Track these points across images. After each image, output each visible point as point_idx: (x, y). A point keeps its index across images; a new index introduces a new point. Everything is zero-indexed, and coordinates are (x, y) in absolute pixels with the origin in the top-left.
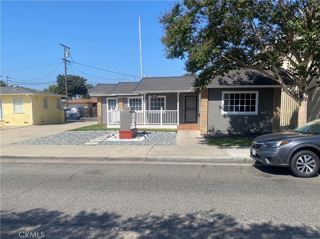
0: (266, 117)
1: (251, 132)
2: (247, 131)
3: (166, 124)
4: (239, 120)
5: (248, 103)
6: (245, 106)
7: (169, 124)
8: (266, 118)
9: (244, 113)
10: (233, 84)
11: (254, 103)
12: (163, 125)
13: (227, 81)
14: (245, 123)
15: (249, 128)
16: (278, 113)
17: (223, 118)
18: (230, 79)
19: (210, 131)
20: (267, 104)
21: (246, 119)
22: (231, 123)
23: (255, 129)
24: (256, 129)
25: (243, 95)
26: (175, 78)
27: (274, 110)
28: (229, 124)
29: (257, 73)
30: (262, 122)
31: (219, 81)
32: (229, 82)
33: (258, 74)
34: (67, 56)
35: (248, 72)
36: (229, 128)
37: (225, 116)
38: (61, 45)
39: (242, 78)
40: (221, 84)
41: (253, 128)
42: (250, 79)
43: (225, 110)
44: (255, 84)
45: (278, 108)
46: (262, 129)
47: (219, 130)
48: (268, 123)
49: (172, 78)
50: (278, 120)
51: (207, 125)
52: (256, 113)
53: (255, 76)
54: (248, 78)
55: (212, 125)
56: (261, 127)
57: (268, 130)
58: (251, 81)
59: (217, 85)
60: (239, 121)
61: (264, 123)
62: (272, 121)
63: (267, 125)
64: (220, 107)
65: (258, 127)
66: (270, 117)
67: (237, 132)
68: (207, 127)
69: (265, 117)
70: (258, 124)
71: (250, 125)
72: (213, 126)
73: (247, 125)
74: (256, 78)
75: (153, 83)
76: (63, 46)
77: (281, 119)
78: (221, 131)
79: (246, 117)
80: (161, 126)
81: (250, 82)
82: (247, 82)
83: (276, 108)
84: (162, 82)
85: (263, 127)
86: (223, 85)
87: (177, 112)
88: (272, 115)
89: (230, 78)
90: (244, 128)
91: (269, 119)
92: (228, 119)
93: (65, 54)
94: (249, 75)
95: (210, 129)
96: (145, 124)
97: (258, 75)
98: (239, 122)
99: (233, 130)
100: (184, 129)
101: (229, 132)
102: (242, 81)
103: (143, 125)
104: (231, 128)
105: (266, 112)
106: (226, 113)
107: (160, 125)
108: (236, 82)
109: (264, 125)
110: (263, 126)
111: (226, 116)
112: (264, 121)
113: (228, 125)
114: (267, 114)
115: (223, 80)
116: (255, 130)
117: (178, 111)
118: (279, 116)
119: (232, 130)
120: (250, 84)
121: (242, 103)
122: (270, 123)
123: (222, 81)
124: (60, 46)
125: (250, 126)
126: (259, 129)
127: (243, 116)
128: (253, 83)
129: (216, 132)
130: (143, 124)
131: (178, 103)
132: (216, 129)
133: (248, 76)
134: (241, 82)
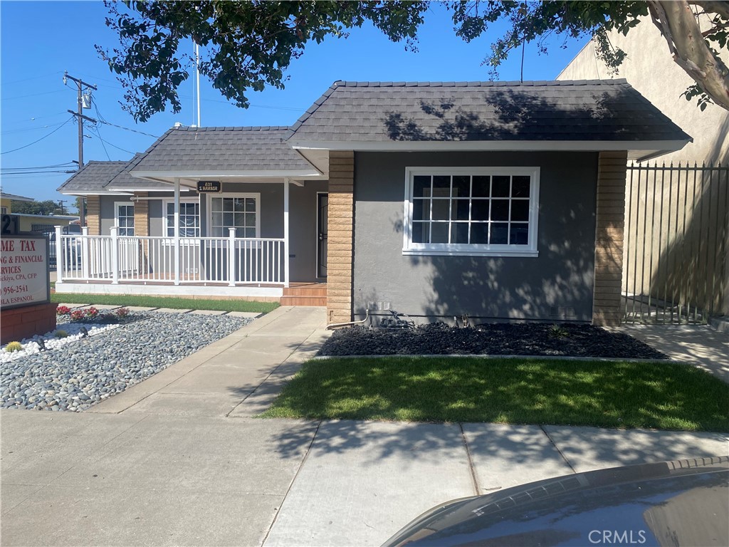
0: (569, 263)
1: (512, 322)
2: (496, 315)
3: (245, 282)
4: (465, 274)
5: (500, 211)
6: (490, 221)
7: (256, 282)
8: (569, 269)
9: (488, 249)
10: (438, 137)
11: (521, 210)
12: (237, 285)
13: (418, 123)
14: (490, 285)
15: (504, 303)
16: (613, 249)
17: (408, 266)
18: (432, 116)
19: (362, 314)
20: (572, 214)
21: (491, 271)
22: (438, 284)
23: (526, 307)
24: (532, 308)
25: (481, 182)
26: (275, 132)
27: (599, 240)
28: (430, 289)
29: (534, 98)
30: (553, 283)
31: (387, 123)
32: (426, 130)
33: (538, 102)
34: (84, 105)
35: (500, 94)
36: (430, 302)
37: (415, 260)
38: (67, 76)
39: (475, 114)
40: (394, 135)
41: (518, 303)
42: (505, 119)
43: (418, 235)
44: (523, 135)
45: (611, 231)
46: (553, 309)
47: (394, 310)
48: (576, 285)
49: (265, 132)
50: (612, 278)
51: (350, 292)
52: (530, 249)
53: (524, 106)
54: (497, 116)
55: (367, 291)
56: (550, 299)
57: (576, 313)
58: (510, 126)
59: (380, 138)
60: (466, 278)
61: (562, 287)
62: (588, 278)
63: (572, 294)
64: (399, 226)
65: (538, 301)
66: (582, 263)
67: (460, 318)
68: (350, 298)
69: (565, 264)
70: (537, 292)
71: (508, 293)
72: (374, 295)
73: (495, 295)
74: (529, 114)
75: (200, 147)
76: (75, 80)
77: (624, 274)
78: (402, 315)
79: (492, 264)
80: (231, 290)
81: (506, 126)
82: (493, 128)
83: (605, 232)
84: (230, 142)
85: (557, 300)
86: (402, 139)
87: (282, 243)
88: (592, 257)
89: (430, 113)
90: (484, 305)
91: (580, 271)
92: (428, 271)
93: (80, 100)
94: (503, 104)
95: (363, 305)
96: (176, 281)
97: (536, 105)
98: (466, 283)
99: (446, 311)
100: (301, 301)
101: (430, 320)
102: (475, 124)
103: (172, 284)
104: (437, 303)
105: (566, 244)
106: (420, 247)
107: (227, 285)
108: (451, 127)
109: (560, 293)
110: (557, 295)
111: (421, 258)
112: (559, 279)
113: (425, 293)
114: (572, 255)
115: (402, 121)
116: (525, 313)
117: (286, 240)
118: (618, 261)
119: (442, 313)
120: (506, 135)
121: (480, 212)
122: (581, 286)
123: (401, 124)
124: (64, 81)
125: (508, 299)
126: (543, 309)
127: (482, 261)
128: (516, 131)
129: (384, 320)
130: (170, 281)
131: (286, 215)
132: (384, 307)
133: (497, 109)
134: (470, 126)
